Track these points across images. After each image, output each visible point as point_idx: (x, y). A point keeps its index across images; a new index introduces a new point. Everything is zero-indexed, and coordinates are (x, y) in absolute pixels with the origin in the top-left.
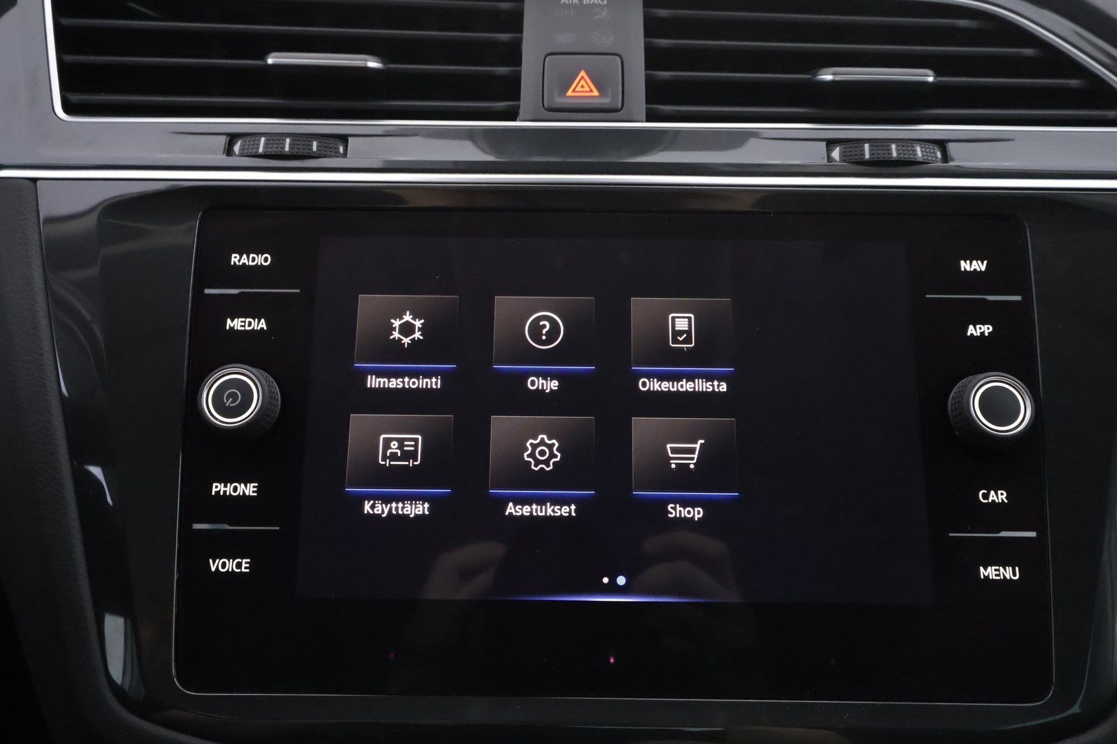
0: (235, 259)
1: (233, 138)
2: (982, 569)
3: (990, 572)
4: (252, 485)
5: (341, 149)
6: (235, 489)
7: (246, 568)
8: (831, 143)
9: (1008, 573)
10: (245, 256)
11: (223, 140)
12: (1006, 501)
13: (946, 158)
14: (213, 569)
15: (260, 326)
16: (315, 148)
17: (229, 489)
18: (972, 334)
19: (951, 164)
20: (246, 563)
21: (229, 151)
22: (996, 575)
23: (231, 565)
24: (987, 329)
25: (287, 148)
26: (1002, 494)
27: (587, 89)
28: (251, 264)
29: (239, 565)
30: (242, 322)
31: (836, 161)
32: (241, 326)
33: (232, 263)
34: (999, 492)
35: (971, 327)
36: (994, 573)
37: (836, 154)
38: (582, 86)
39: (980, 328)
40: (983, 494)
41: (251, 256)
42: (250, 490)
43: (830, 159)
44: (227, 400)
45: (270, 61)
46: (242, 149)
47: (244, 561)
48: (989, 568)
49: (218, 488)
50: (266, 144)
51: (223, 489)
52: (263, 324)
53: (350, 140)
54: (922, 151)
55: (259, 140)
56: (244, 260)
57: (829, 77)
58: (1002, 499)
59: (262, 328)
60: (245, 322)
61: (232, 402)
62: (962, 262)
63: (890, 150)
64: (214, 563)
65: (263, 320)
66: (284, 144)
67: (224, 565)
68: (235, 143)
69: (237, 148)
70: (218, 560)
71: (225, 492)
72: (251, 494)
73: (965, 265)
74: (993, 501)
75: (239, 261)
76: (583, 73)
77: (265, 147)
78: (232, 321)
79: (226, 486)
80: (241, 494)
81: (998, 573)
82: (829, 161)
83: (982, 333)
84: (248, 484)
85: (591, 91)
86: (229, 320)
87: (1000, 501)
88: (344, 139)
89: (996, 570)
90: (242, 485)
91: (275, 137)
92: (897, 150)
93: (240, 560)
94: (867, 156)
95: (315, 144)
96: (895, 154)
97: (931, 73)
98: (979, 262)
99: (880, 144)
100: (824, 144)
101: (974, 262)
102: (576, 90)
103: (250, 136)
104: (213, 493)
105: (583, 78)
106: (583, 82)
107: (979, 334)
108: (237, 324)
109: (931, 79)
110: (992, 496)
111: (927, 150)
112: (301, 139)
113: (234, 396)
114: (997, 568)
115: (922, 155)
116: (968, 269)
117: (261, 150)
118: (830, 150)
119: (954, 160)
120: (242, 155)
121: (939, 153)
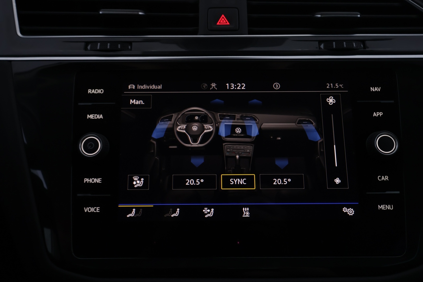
0: (90, 91)
1: (87, 43)
2: (379, 206)
3: (382, 207)
4: (99, 179)
5: (130, 47)
6: (93, 181)
7: (98, 211)
8: (320, 42)
9: (389, 207)
10: (93, 90)
11: (83, 44)
12: (388, 180)
13: (365, 47)
14: (86, 211)
16: (119, 47)
17: (91, 181)
18: (375, 116)
19: (367, 49)
20: (98, 209)
21: (86, 49)
22: (384, 208)
23: (92, 210)
24: (381, 114)
25: (108, 47)
26: (387, 177)
27: (225, 22)
28: (96, 93)
29: (95, 210)
30: (93, 116)
31: (322, 49)
32: (93, 117)
33: (89, 93)
34: (386, 176)
35: (375, 113)
37: (322, 46)
38: (223, 21)
39: (378, 114)
40: (379, 177)
41: (96, 90)
42: (98, 181)
43: (320, 48)
44: (89, 146)
45: (101, 13)
46: (91, 48)
47: (98, 208)
48: (382, 206)
49: (86, 180)
50: (100, 45)
51: (88, 181)
52: (101, 116)
53: (133, 43)
54: (355, 44)
55: (98, 44)
57: (319, 16)
58: (386, 179)
59: (101, 118)
60: (94, 116)
61: (91, 147)
62: (371, 88)
63: (343, 44)
64: (86, 209)
65: (101, 115)
67: (90, 210)
68: (88, 45)
69: (89, 47)
70: (87, 208)
71: (89, 181)
72: (99, 182)
73: (372, 89)
74: (383, 180)
75: (91, 92)
76: (223, 16)
77: (100, 47)
78: (89, 115)
79: (89, 180)
80: (95, 182)
81: (385, 207)
84: (98, 179)
85: (227, 23)
86: (88, 115)
87: (386, 180)
88: (130, 43)
89: (384, 206)
90: (96, 179)
91: (104, 43)
92: (346, 44)
93: (96, 208)
94: (334, 47)
95: (119, 45)
96: (345, 46)
97: (359, 14)
98: (378, 88)
99: (339, 42)
100: (318, 42)
101: (376, 88)
102: (221, 22)
103: (94, 42)
104: (85, 182)
105: (223, 17)
106: (223, 19)
107: (377, 116)
108: (91, 116)
109: (359, 16)
110: (383, 178)
111: (358, 44)
112: (114, 43)
113: (91, 145)
114: (385, 205)
115: (356, 46)
116: (374, 90)
117: (98, 48)
118: (320, 45)
119: (368, 48)
120: (91, 50)
121: (362, 45)
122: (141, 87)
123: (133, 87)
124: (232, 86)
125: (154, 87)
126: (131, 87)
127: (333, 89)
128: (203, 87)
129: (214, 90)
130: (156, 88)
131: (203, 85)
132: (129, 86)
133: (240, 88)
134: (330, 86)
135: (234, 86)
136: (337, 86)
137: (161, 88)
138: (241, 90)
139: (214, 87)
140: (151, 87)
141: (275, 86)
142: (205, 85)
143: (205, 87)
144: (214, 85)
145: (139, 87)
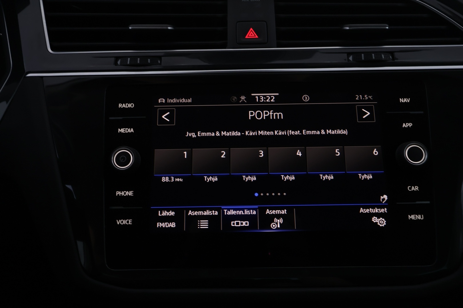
0: (120, 105)
1: (117, 58)
2: (409, 216)
3: (412, 217)
4: (131, 191)
5: (159, 62)
6: (125, 193)
7: (131, 223)
8: (349, 54)
9: (419, 217)
10: (124, 104)
11: (113, 59)
12: (418, 190)
13: (394, 58)
14: (118, 224)
15: (131, 131)
16: (149, 62)
17: (123, 193)
18: (404, 127)
19: (396, 61)
20: (131, 221)
21: (116, 64)
22: (415, 218)
23: (125, 222)
24: (410, 125)
25: (138, 62)
26: (417, 187)
27: (254, 35)
28: (126, 107)
29: (128, 222)
30: (124, 130)
31: (351, 61)
32: (124, 131)
33: (119, 107)
34: (416, 187)
35: (404, 124)
36: (414, 217)
37: (351, 58)
38: (252, 34)
39: (408, 124)
40: (409, 187)
41: (126, 104)
42: (130, 193)
43: (349, 60)
44: (121, 159)
45: (130, 28)
46: (121, 63)
47: (130, 220)
48: (412, 215)
49: (118, 193)
50: (130, 60)
51: (120, 193)
53: (163, 58)
54: (384, 56)
55: (128, 59)
56: (124, 106)
57: (348, 28)
59: (132, 132)
61: (123, 161)
62: (400, 99)
63: (372, 56)
64: (118, 221)
65: (132, 129)
66: (137, 60)
67: (122, 222)
68: (118, 61)
69: (119, 62)
70: (120, 220)
71: (121, 194)
72: (131, 195)
74: (413, 190)
75: (122, 106)
76: (251, 29)
77: (130, 62)
79: (121, 192)
80: (127, 195)
82: (348, 61)
83: (408, 126)
84: (130, 192)
85: (255, 36)
86: (119, 129)
87: (416, 190)
88: (160, 57)
90: (128, 192)
91: (133, 58)
92: (375, 56)
93: (128, 220)
94: (363, 59)
95: (149, 60)
96: (374, 58)
97: (387, 26)
98: (407, 99)
99: (368, 54)
100: (346, 54)
101: (405, 99)
102: (249, 36)
103: (124, 57)
104: (117, 195)
105: (252, 31)
106: (252, 32)
107: (407, 127)
108: (122, 130)
109: (387, 28)
110: (413, 188)
111: (386, 56)
112: (144, 58)
113: (123, 158)
114: (415, 215)
115: (385, 58)
116: (403, 102)
117: (128, 63)
118: (348, 57)
119: (397, 59)
120: (121, 65)
121: (391, 57)
122: (171, 101)
123: (163, 101)
124: (261, 99)
125: (184, 100)
126: (161, 101)
127: (362, 101)
128: (233, 100)
129: (243, 102)
130: (185, 101)
131: (233, 98)
132: (159, 100)
133: (269, 101)
134: (359, 97)
135: (263, 99)
136: (366, 98)
137: (191, 102)
138: (271, 102)
139: (243, 100)
140: (181, 101)
141: (304, 98)
142: (235, 98)
143: (234, 100)
144: (243, 98)
145: (169, 101)
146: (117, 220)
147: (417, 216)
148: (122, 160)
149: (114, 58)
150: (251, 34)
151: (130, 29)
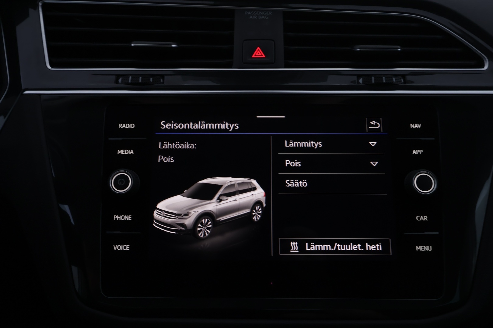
0: (120, 126)
1: (118, 76)
2: (417, 247)
3: (420, 248)
5: (162, 80)
6: (123, 218)
7: (128, 249)
8: (359, 76)
9: (427, 248)
10: (124, 124)
12: (427, 220)
13: (405, 82)
14: (115, 249)
16: (151, 81)
17: (121, 218)
18: (414, 154)
19: (407, 84)
20: (128, 247)
21: (117, 82)
22: (423, 249)
23: (122, 248)
24: (421, 151)
25: (140, 81)
26: (425, 217)
28: (127, 127)
29: (125, 248)
30: (124, 151)
31: (360, 83)
32: (124, 153)
34: (424, 216)
35: (414, 151)
37: (361, 81)
38: (259, 54)
39: (418, 151)
40: (418, 217)
41: (127, 124)
42: (128, 218)
43: (359, 83)
44: (119, 183)
46: (122, 81)
47: (127, 246)
48: (420, 246)
49: (116, 217)
50: (132, 79)
51: (118, 218)
52: (132, 152)
53: (166, 77)
54: (395, 79)
55: (129, 78)
56: (124, 126)
57: (358, 49)
59: (132, 154)
60: (125, 151)
62: (411, 124)
63: (383, 79)
65: (132, 150)
66: (139, 79)
67: (119, 248)
68: (119, 79)
69: (120, 81)
70: (117, 246)
71: (119, 219)
72: (130, 220)
73: (412, 126)
74: (422, 220)
75: (122, 126)
76: (258, 48)
77: (131, 81)
78: (120, 151)
79: (119, 217)
80: (125, 219)
83: (419, 153)
84: (128, 216)
85: (262, 56)
86: (118, 151)
87: (425, 220)
88: (163, 76)
89: (422, 247)
90: (126, 216)
91: (135, 76)
92: (385, 79)
94: (373, 82)
95: (151, 79)
96: (384, 81)
97: (399, 47)
98: (418, 124)
99: (378, 77)
100: (356, 77)
101: (416, 124)
102: (256, 55)
103: (125, 76)
104: (114, 219)
105: (259, 50)
106: (259, 52)
107: (417, 153)
108: (122, 152)
109: (399, 50)
110: (422, 218)
111: (398, 79)
112: (146, 76)
113: (122, 181)
115: (395, 81)
117: (130, 81)
118: (358, 79)
119: (409, 83)
120: (122, 83)
121: (402, 80)
146: (114, 246)
147: (425, 247)
148: (121, 183)
149: (115, 76)
150: (257, 53)
151: (133, 46)
